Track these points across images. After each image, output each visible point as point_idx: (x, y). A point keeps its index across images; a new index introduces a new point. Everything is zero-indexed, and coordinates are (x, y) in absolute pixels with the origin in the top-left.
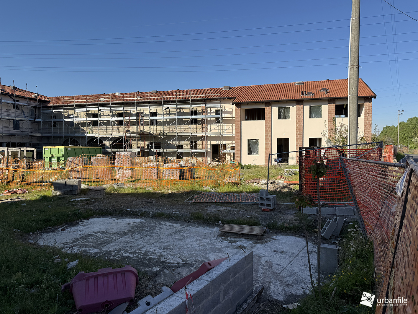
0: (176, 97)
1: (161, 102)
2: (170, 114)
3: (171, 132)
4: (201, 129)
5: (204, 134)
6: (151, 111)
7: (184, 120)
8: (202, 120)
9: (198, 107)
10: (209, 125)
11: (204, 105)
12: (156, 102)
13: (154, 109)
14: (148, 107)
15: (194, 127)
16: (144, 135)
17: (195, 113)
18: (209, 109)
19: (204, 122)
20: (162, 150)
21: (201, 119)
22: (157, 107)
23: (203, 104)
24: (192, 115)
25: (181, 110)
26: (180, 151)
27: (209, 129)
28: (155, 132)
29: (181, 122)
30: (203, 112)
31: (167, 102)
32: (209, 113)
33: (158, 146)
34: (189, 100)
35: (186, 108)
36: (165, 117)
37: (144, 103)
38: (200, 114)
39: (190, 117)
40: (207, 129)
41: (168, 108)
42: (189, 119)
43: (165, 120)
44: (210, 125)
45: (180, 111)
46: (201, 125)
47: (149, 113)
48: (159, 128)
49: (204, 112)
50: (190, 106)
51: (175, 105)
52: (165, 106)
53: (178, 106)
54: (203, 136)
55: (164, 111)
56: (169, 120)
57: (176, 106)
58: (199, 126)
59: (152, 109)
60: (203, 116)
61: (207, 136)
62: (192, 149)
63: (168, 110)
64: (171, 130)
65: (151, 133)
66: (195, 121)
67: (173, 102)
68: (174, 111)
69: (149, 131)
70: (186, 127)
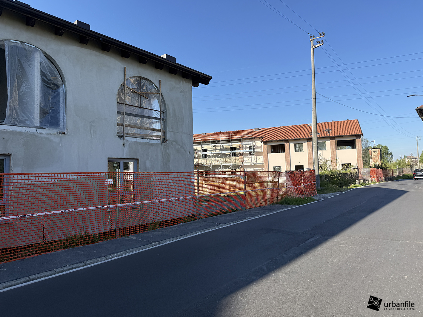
0: (220, 138)
1: (210, 142)
2: (216, 150)
4: (239, 160)
5: (241, 164)
6: (203, 148)
7: (226, 154)
8: (240, 153)
9: (236, 145)
10: (244, 157)
11: (240, 143)
12: (206, 142)
13: (205, 147)
14: (201, 146)
15: (233, 158)
16: (199, 165)
17: (235, 149)
18: (244, 146)
19: (240, 154)
20: (211, 176)
21: (239, 153)
22: (207, 145)
24: (232, 150)
25: (224, 147)
26: (224, 176)
27: (244, 160)
28: (205, 163)
30: (240, 148)
31: (214, 142)
32: (244, 148)
33: (208, 173)
34: (230, 140)
35: (228, 145)
36: (213, 152)
37: (197, 143)
38: (238, 149)
39: (230, 151)
41: (214, 146)
42: (230, 153)
43: (212, 154)
44: (245, 157)
46: (239, 157)
47: (201, 150)
48: (208, 160)
50: (230, 144)
51: (220, 143)
52: (213, 145)
53: (222, 144)
55: (212, 148)
56: (215, 154)
57: (220, 144)
58: (237, 158)
60: (241, 151)
61: (243, 165)
62: (233, 174)
64: (217, 161)
65: (202, 164)
66: (234, 155)
67: (218, 142)
68: (219, 148)
70: (227, 158)
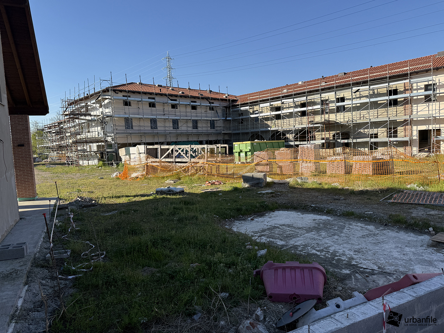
0: (368, 76)
1: (350, 85)
2: (360, 97)
3: (362, 118)
4: (403, 112)
5: (407, 117)
6: (337, 97)
7: (379, 102)
8: (405, 100)
9: (399, 85)
10: (414, 106)
11: (408, 81)
12: (343, 86)
13: (341, 94)
14: (334, 93)
15: (392, 110)
16: (330, 124)
17: (395, 92)
18: (415, 85)
19: (406, 102)
20: (350, 141)
21: (403, 99)
22: (344, 91)
23: (405, 79)
24: (390, 95)
25: (376, 91)
26: (373, 140)
27: (414, 111)
28: (342, 120)
29: (375, 105)
30: (405, 90)
31: (357, 84)
32: (415, 90)
33: (346, 135)
34: (387, 78)
35: (382, 87)
36: (355, 101)
37: (329, 88)
38: (402, 92)
39: (387, 98)
40: (412, 111)
41: (358, 91)
42: (386, 101)
43: (354, 105)
44: (416, 105)
45: (374, 93)
46: (403, 107)
47: (335, 99)
48: (347, 115)
49: (408, 90)
50: (387, 84)
51: (367, 85)
52: (355, 89)
53: (371, 87)
54: (405, 121)
55: (354, 94)
56: (359, 105)
57: (368, 87)
58: (400, 108)
59: (339, 94)
60: (407, 95)
61: (412, 120)
62: (390, 137)
63: (358, 93)
64: (361, 116)
65: (337, 121)
66: (395, 103)
67: (365, 83)
68: (366, 93)
69: (335, 120)
70: (381, 111)
